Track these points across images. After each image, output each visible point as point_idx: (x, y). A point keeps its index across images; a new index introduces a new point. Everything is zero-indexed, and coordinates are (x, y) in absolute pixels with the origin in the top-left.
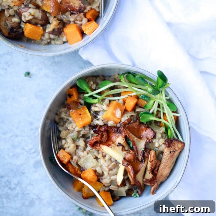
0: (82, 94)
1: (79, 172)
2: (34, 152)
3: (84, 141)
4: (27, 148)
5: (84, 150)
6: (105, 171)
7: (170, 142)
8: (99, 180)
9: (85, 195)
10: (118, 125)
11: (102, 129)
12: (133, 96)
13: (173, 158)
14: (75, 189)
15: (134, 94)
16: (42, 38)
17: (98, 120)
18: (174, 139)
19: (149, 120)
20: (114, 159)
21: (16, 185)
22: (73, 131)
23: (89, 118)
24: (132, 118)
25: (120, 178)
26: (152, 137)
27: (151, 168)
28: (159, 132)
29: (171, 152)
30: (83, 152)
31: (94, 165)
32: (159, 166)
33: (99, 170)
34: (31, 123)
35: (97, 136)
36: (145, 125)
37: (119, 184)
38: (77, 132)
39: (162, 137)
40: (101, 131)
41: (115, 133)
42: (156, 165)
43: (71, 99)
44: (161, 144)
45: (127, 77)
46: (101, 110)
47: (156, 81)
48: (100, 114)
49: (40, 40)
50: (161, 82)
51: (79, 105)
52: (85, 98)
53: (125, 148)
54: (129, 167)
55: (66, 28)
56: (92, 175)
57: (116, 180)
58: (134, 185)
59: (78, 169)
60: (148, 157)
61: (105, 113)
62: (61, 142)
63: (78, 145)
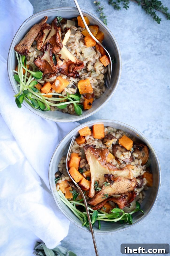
0: (81, 103)
1: (97, 46)
2: (128, 67)
3: (88, 69)
4: (132, 71)
5: (89, 62)
6: (77, 43)
7: (25, 53)
8: (84, 37)
9: (97, 28)
10: (59, 74)
11: (72, 75)
12: (43, 93)
13: (25, 40)
14: (103, 34)
15: (43, 94)
16: (121, 136)
17: (73, 82)
18: (21, 54)
19: (36, 72)
20: (69, 50)
21: (147, 46)
22: (94, 78)
23: (79, 85)
24: (48, 77)
25: (68, 35)
26: (37, 59)
27: (43, 37)
28: (31, 62)
29: (26, 45)
30: (90, 61)
31: (84, 49)
32: (37, 36)
33: (82, 44)
34: (124, 89)
35: (77, 70)
36: (40, 70)
37: (69, 31)
38: (91, 76)
39: (30, 57)
40: (73, 73)
41: (63, 69)
42: (39, 38)
43: (90, 101)
44: (32, 53)
45: (45, 108)
46: (69, 89)
47: (24, 100)
48: (70, 86)
49: (123, 135)
50: (20, 100)
51: (85, 96)
52: (79, 100)
53: (59, 56)
54: (59, 42)
55: (102, 137)
56: (88, 42)
57: (71, 34)
58: (58, 27)
59: (97, 49)
60: (43, 45)
61: (67, 86)
62: (104, 71)
63: (93, 67)
